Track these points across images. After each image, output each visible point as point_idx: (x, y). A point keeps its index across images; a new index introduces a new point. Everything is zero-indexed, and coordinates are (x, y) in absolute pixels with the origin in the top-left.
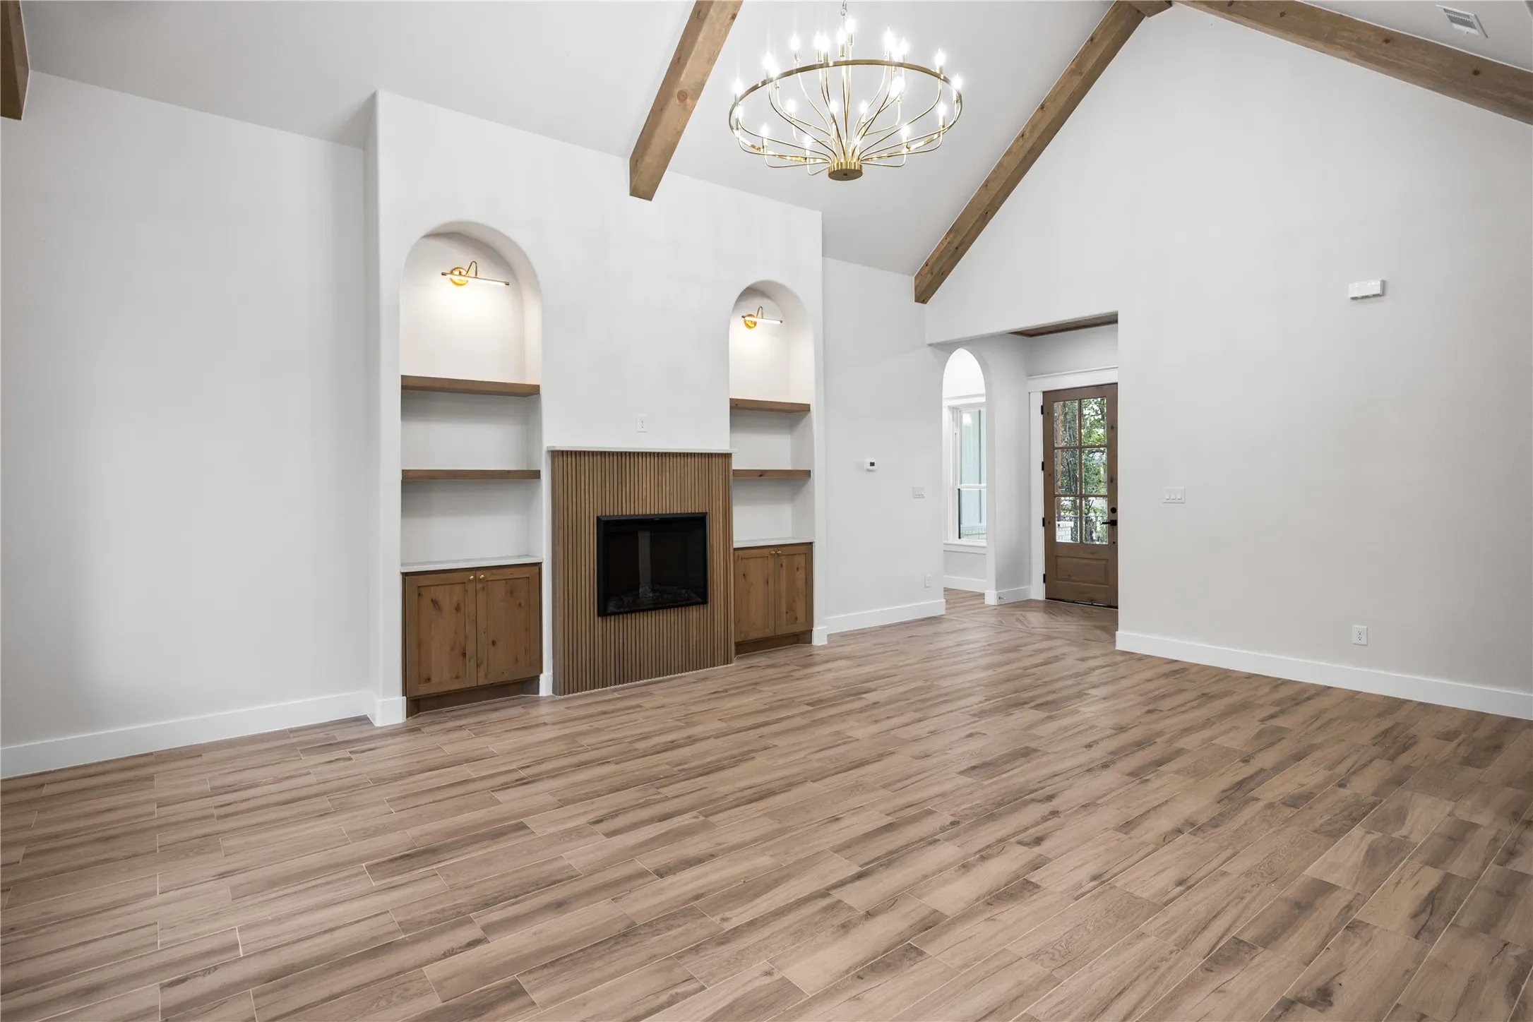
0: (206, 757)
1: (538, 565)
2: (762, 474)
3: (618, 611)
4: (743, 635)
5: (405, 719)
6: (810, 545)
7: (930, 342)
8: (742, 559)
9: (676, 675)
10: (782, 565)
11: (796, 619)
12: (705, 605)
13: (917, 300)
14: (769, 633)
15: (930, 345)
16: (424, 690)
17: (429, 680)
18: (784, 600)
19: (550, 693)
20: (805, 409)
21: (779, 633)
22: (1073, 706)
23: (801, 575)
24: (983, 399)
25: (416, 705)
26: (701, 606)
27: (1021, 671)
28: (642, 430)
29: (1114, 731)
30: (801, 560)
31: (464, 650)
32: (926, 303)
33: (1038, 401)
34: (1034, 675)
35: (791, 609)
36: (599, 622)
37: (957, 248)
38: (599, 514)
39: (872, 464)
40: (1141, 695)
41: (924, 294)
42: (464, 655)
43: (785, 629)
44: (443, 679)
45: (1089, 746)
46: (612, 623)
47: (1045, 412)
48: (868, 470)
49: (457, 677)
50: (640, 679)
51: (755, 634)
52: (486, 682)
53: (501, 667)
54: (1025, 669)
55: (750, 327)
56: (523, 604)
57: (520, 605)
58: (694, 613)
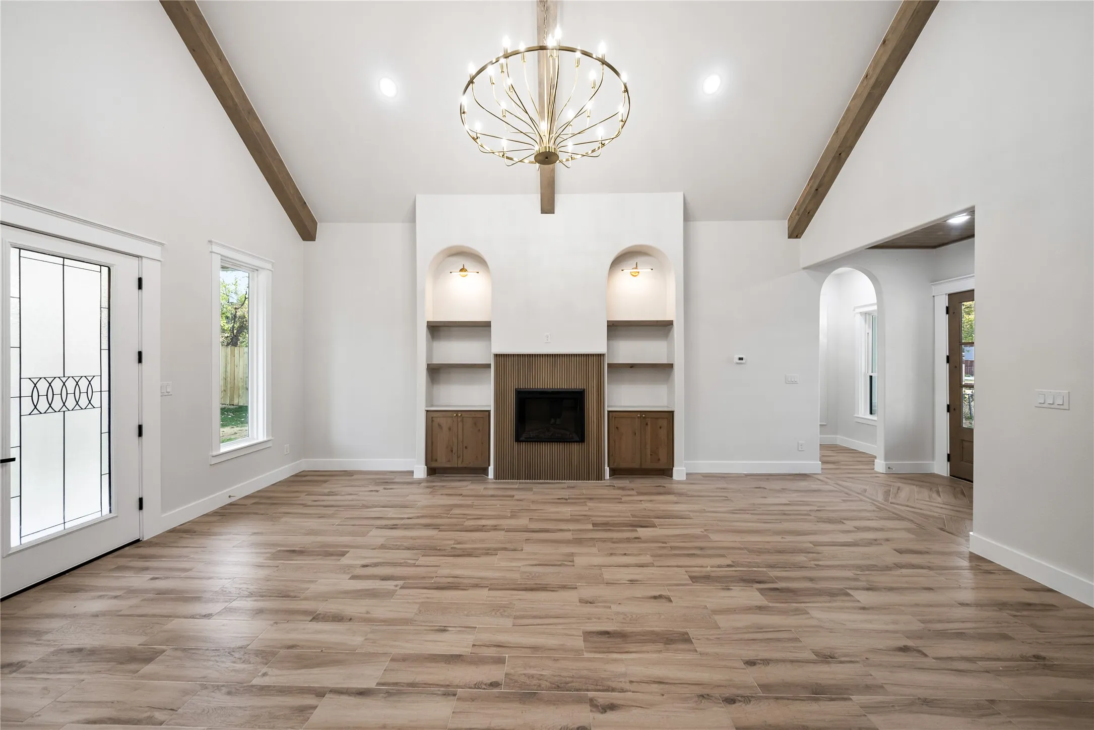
0: (355, 477)
1: (489, 412)
2: (632, 366)
3: (526, 440)
4: (615, 464)
5: (426, 476)
6: (672, 412)
7: (804, 266)
8: (615, 418)
9: (563, 481)
10: (647, 424)
11: (659, 460)
12: (583, 443)
13: (790, 236)
14: (636, 465)
15: (804, 268)
16: (434, 465)
17: (436, 460)
18: (648, 446)
19: (493, 477)
20: (670, 323)
21: (643, 467)
22: (803, 605)
23: (663, 433)
24: (875, 308)
25: (432, 471)
26: (580, 444)
27: (811, 545)
28: (547, 342)
29: (814, 657)
30: (664, 423)
31: (452, 448)
32: (800, 238)
33: (943, 302)
34: (819, 553)
35: (654, 453)
36: (516, 444)
37: (817, 190)
38: (517, 387)
39: (741, 359)
40: (923, 622)
41: (796, 230)
42: (452, 451)
43: (649, 465)
44: (442, 462)
45: (751, 663)
46: (523, 446)
47: (951, 311)
48: (738, 363)
49: (449, 461)
50: (540, 479)
51: (623, 465)
52: (461, 466)
53: (469, 460)
54: (816, 544)
55: (635, 276)
56: (481, 430)
57: (479, 430)
58: (575, 448)
